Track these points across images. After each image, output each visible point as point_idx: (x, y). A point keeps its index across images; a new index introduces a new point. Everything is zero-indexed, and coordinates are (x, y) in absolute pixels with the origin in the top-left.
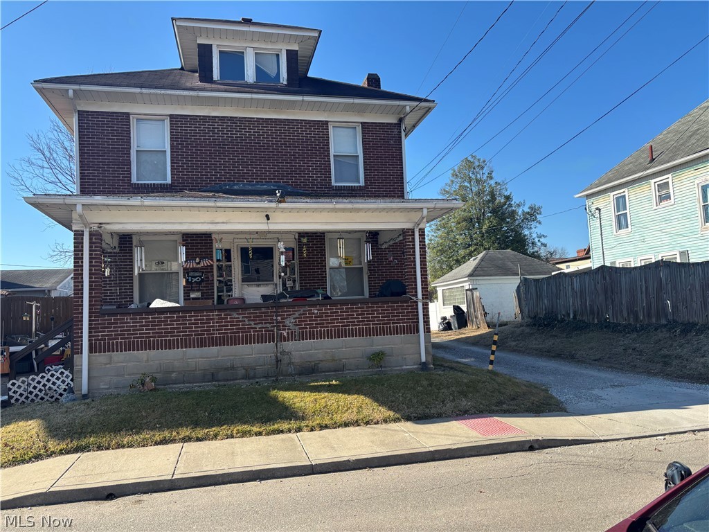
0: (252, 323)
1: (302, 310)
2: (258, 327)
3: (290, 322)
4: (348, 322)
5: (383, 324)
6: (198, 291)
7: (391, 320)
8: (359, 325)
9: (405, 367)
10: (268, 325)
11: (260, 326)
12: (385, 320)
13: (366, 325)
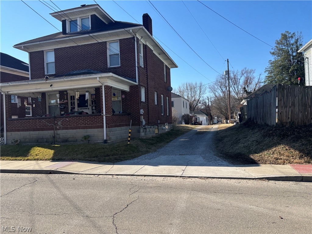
0: (48, 123)
1: (63, 119)
2: (50, 125)
3: (59, 123)
4: (78, 124)
5: (91, 124)
6: (63, 111)
7: (94, 123)
8: (82, 125)
9: (98, 141)
10: (53, 124)
11: (51, 124)
12: (91, 123)
13: (85, 125)
